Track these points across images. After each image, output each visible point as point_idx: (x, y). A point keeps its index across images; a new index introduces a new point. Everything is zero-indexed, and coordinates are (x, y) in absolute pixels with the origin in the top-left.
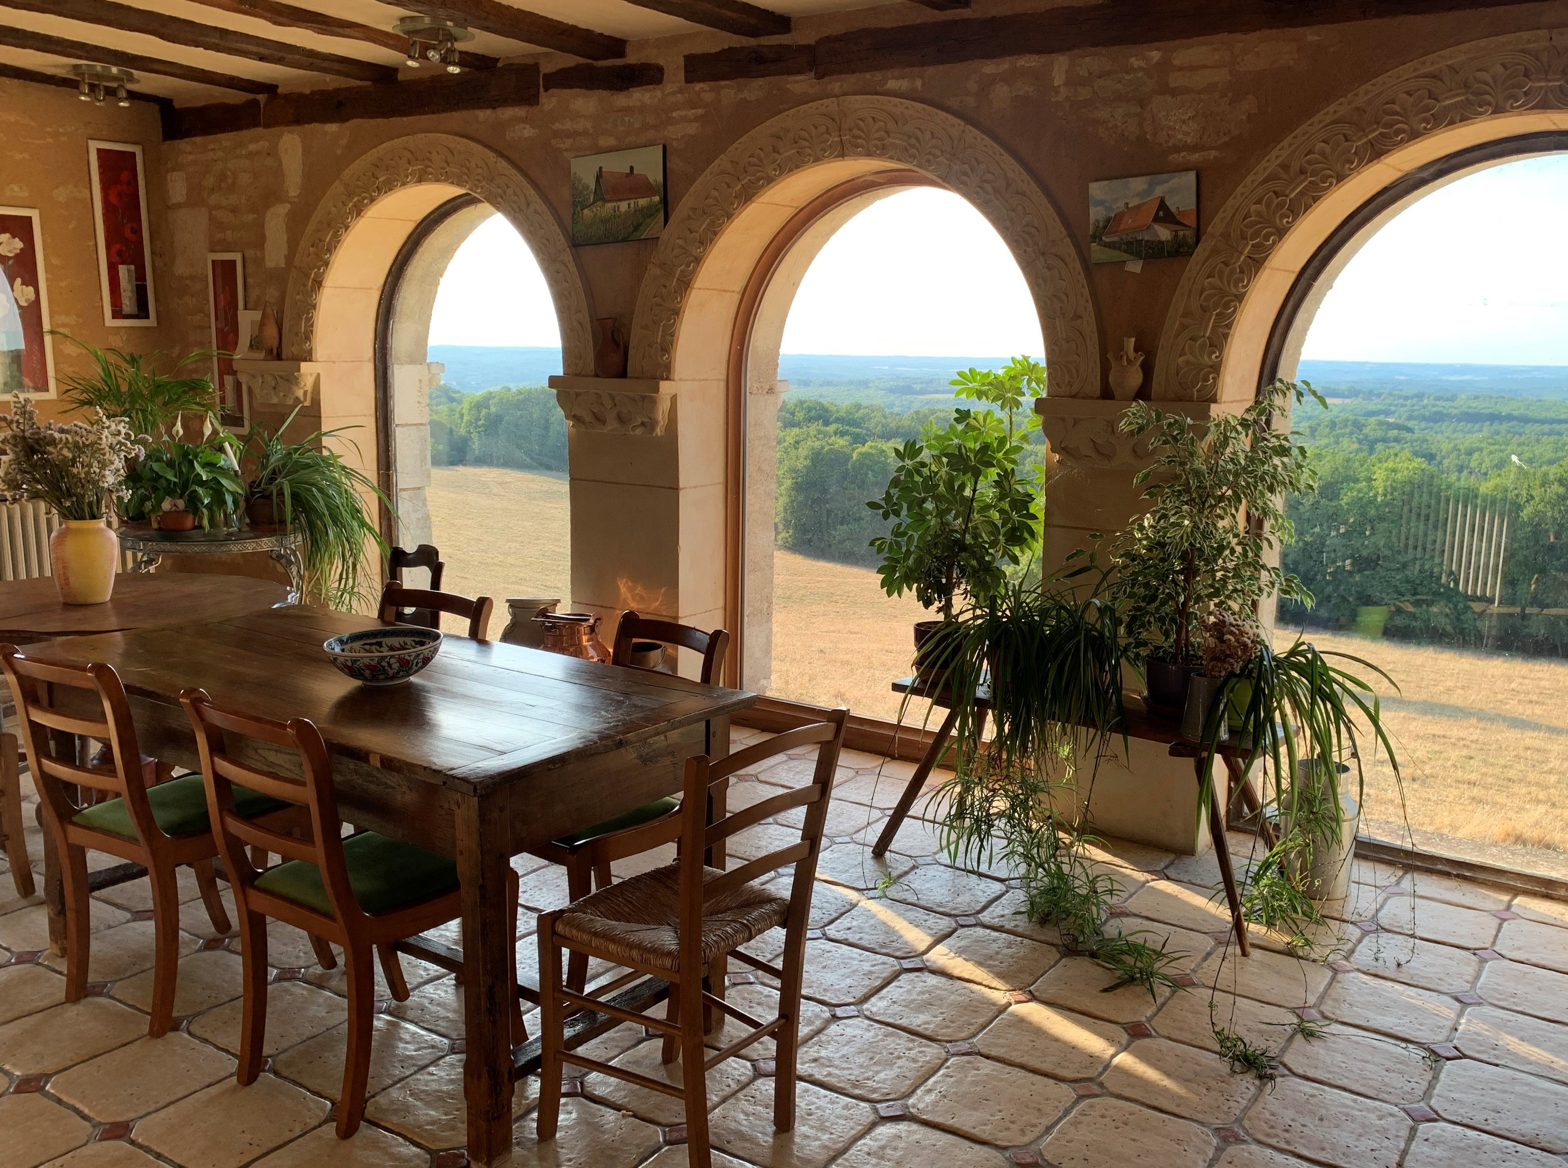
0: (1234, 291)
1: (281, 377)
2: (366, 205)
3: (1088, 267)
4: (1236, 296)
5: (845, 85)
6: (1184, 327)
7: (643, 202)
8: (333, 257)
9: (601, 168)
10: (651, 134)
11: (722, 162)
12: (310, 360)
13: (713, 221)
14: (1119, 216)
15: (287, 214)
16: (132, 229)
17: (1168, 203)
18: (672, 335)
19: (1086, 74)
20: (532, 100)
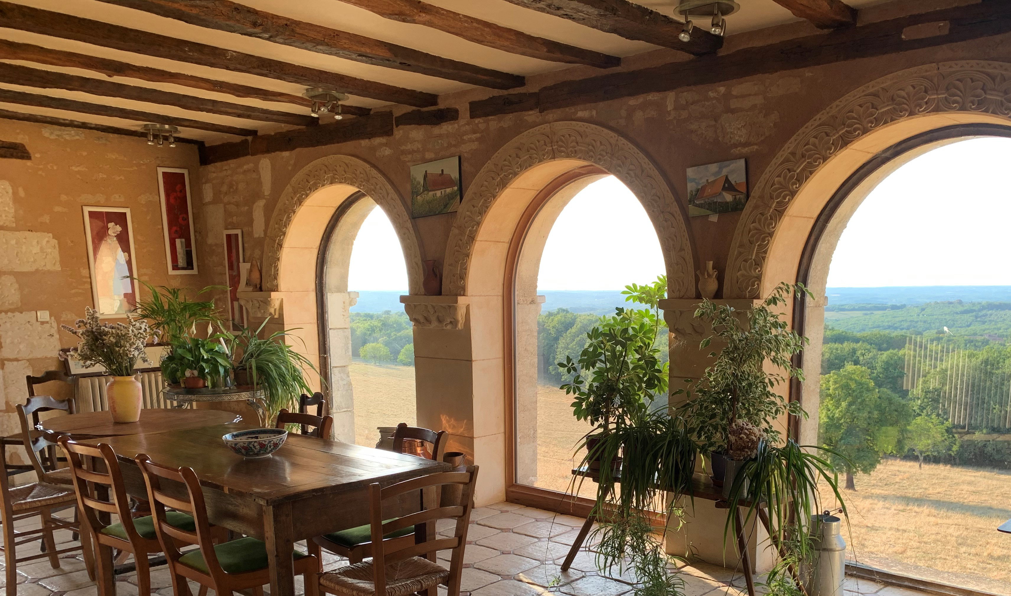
0: (768, 231)
1: (262, 301)
2: (304, 199)
3: (688, 219)
4: (769, 234)
5: (555, 116)
6: (740, 254)
7: (448, 190)
8: (288, 230)
9: (426, 171)
10: (453, 150)
11: (489, 165)
12: (277, 291)
13: (486, 200)
14: (703, 188)
15: (264, 206)
16: (183, 218)
17: (730, 179)
18: (466, 269)
19: (685, 103)
20: (389, 133)
